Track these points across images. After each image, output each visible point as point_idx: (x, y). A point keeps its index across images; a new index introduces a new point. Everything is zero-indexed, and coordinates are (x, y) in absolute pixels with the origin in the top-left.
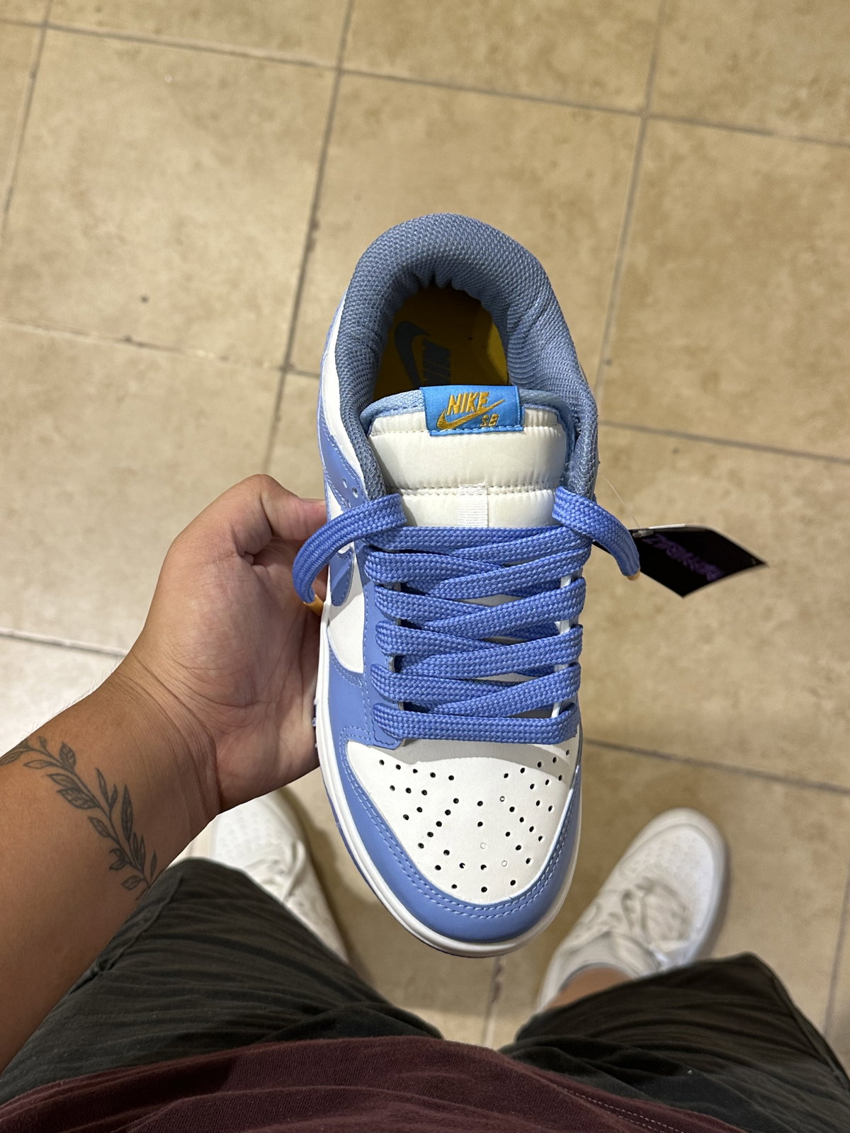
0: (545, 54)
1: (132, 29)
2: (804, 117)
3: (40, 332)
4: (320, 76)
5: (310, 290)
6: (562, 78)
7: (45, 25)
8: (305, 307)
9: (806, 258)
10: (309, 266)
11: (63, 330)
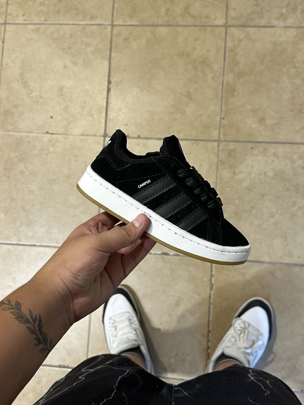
0: (187, 9)
1: (36, 21)
2: (285, 19)
3: (16, 133)
4: (106, 28)
5: (111, 106)
6: (194, 17)
7: (5, 24)
8: (109, 112)
9: (293, 70)
10: (109, 98)
11: (24, 132)
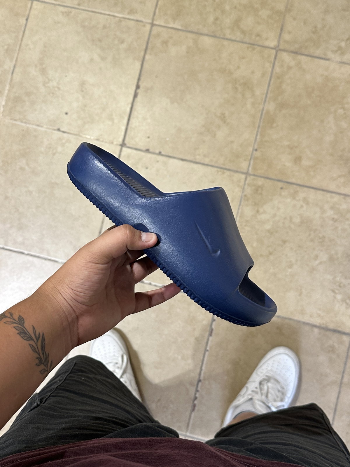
0: (237, 23)
1: (69, 3)
2: (343, 54)
3: (23, 124)
4: (144, 26)
5: (134, 113)
6: (243, 32)
10: (135, 103)
11: (32, 124)
